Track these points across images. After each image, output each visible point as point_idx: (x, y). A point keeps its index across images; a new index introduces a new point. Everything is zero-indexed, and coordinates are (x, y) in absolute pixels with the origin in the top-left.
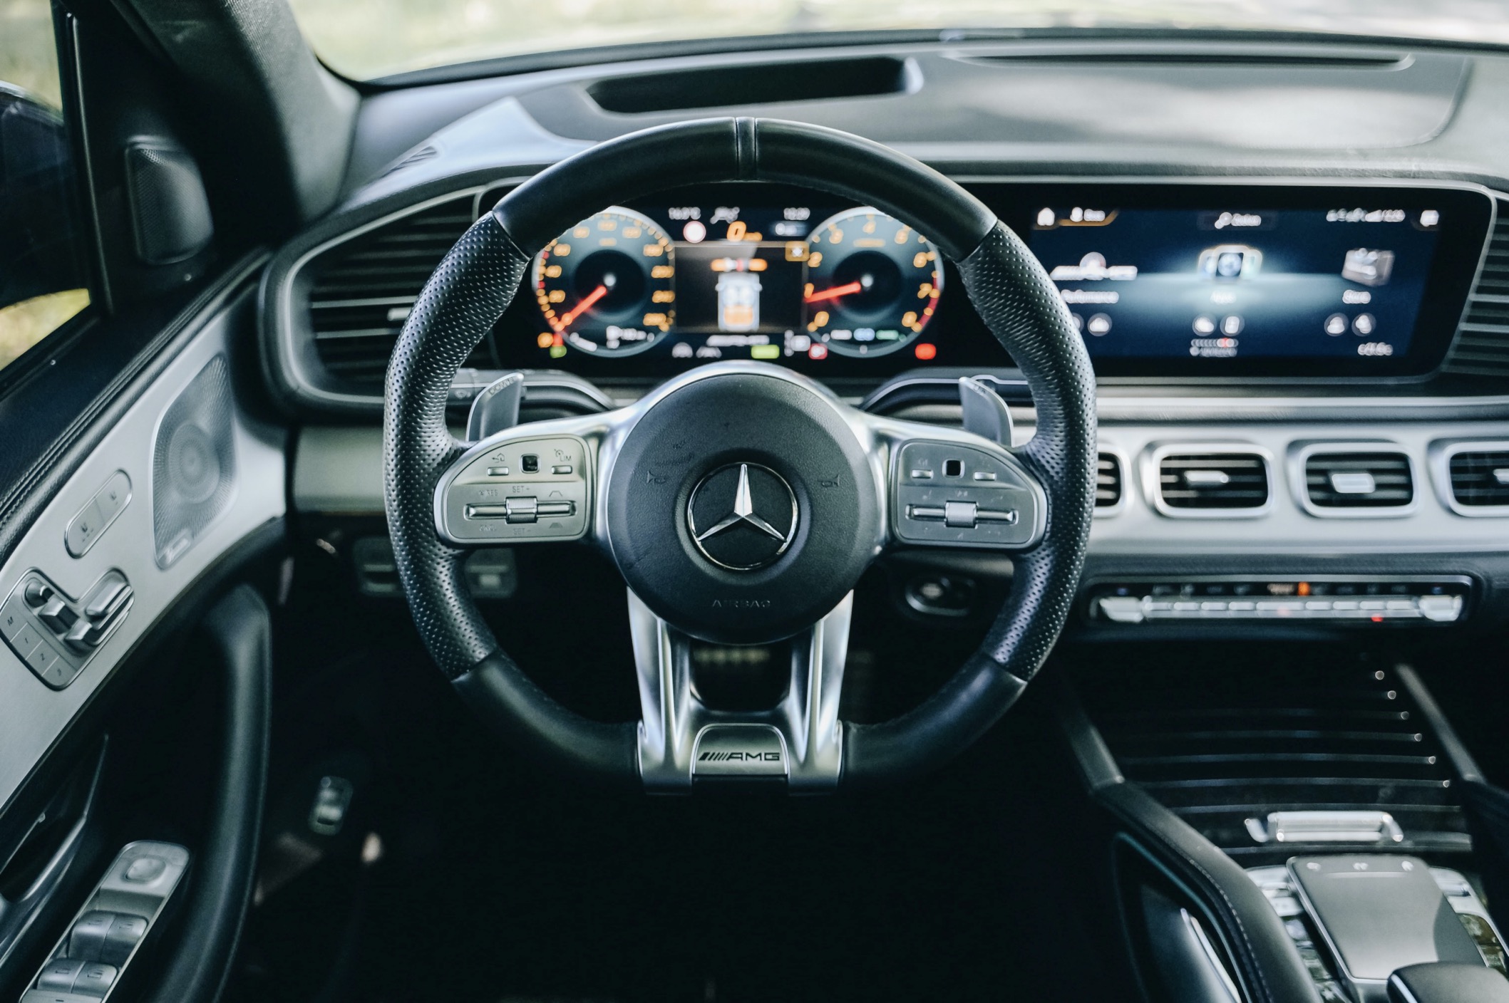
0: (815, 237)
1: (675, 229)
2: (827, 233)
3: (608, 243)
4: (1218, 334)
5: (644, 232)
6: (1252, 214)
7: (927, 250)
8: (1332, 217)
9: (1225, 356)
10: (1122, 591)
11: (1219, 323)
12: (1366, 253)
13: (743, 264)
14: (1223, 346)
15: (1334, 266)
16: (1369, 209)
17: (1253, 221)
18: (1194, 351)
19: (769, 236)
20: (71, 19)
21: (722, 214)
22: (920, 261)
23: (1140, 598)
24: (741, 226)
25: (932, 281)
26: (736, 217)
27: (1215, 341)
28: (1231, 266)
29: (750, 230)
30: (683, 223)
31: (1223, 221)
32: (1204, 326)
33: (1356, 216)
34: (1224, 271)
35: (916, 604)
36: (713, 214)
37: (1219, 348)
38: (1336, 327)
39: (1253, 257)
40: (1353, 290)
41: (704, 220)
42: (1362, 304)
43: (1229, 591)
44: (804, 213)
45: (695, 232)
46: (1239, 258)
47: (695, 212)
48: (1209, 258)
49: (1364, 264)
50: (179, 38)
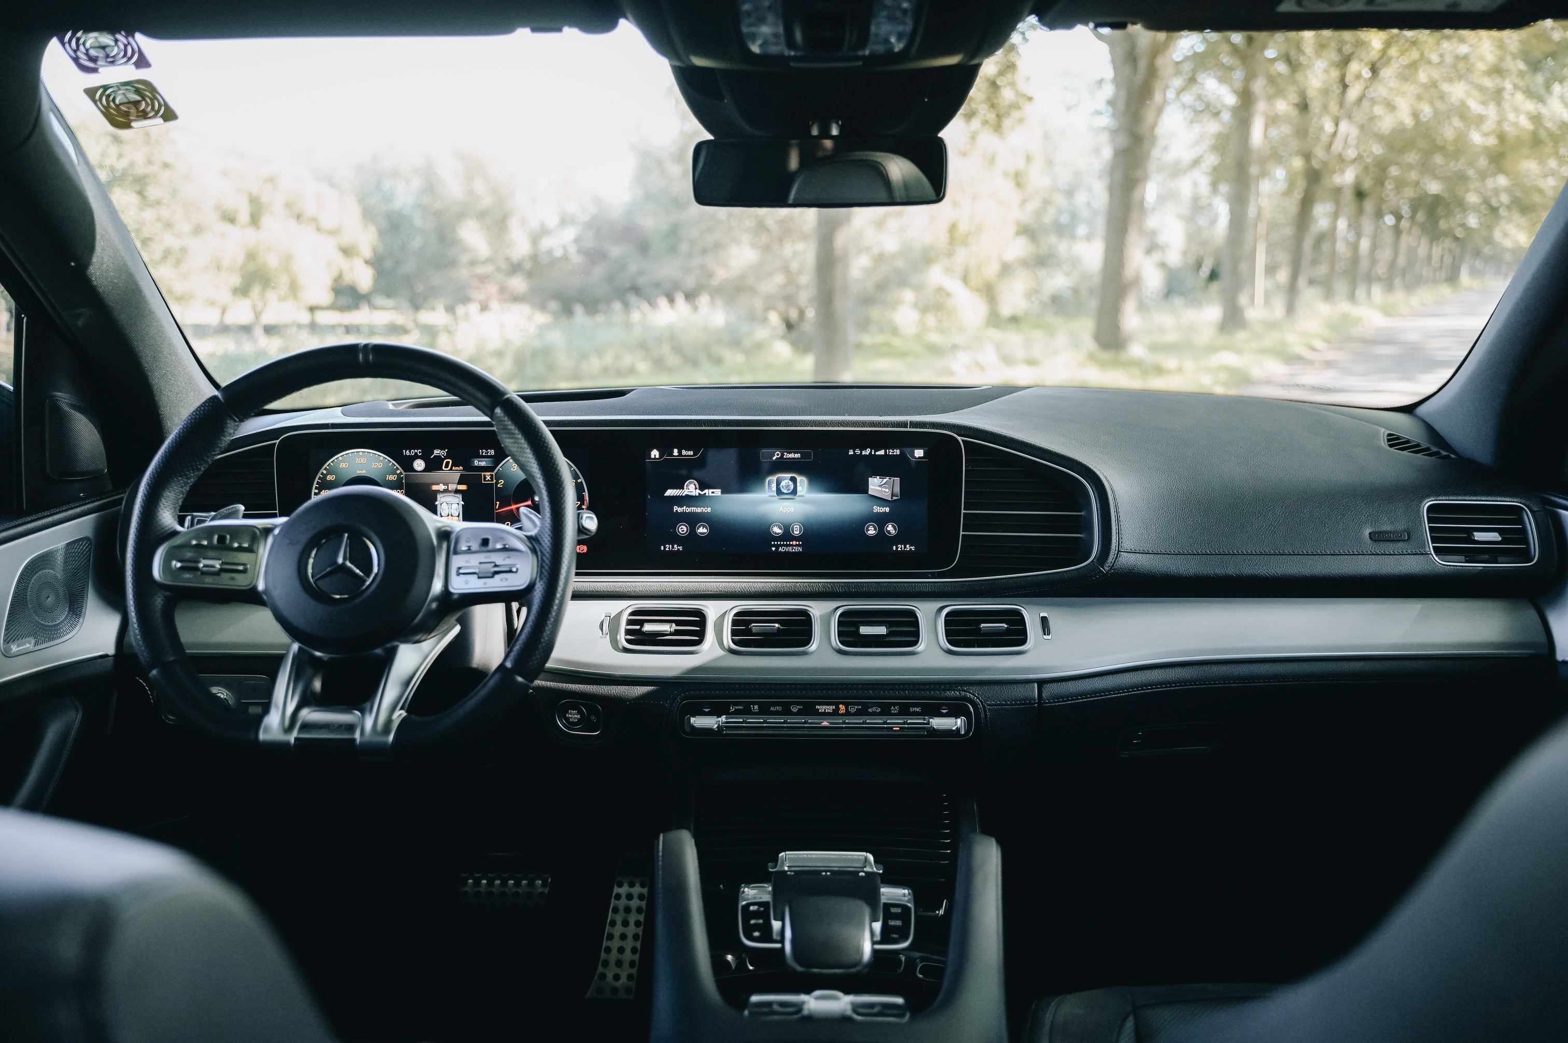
0: (499, 468)
1: (407, 464)
3: (361, 471)
4: (787, 537)
5: (386, 464)
6: (795, 450)
8: (851, 453)
10: (707, 710)
11: (788, 529)
12: (881, 478)
13: (452, 487)
14: (790, 544)
17: (796, 455)
18: (773, 549)
19: (468, 467)
20: (24, 317)
21: (437, 454)
23: (719, 715)
24: (450, 461)
26: (447, 455)
28: (788, 487)
29: (456, 463)
30: (411, 459)
31: (776, 455)
32: (778, 532)
33: (868, 452)
34: (784, 490)
35: (560, 724)
36: (431, 453)
37: (788, 546)
38: (872, 530)
39: (802, 481)
40: (877, 503)
41: (425, 456)
42: (887, 514)
43: (787, 710)
44: (492, 452)
45: (419, 465)
46: (792, 482)
47: (419, 452)
48: (771, 482)
49: (881, 485)
50: (80, 323)
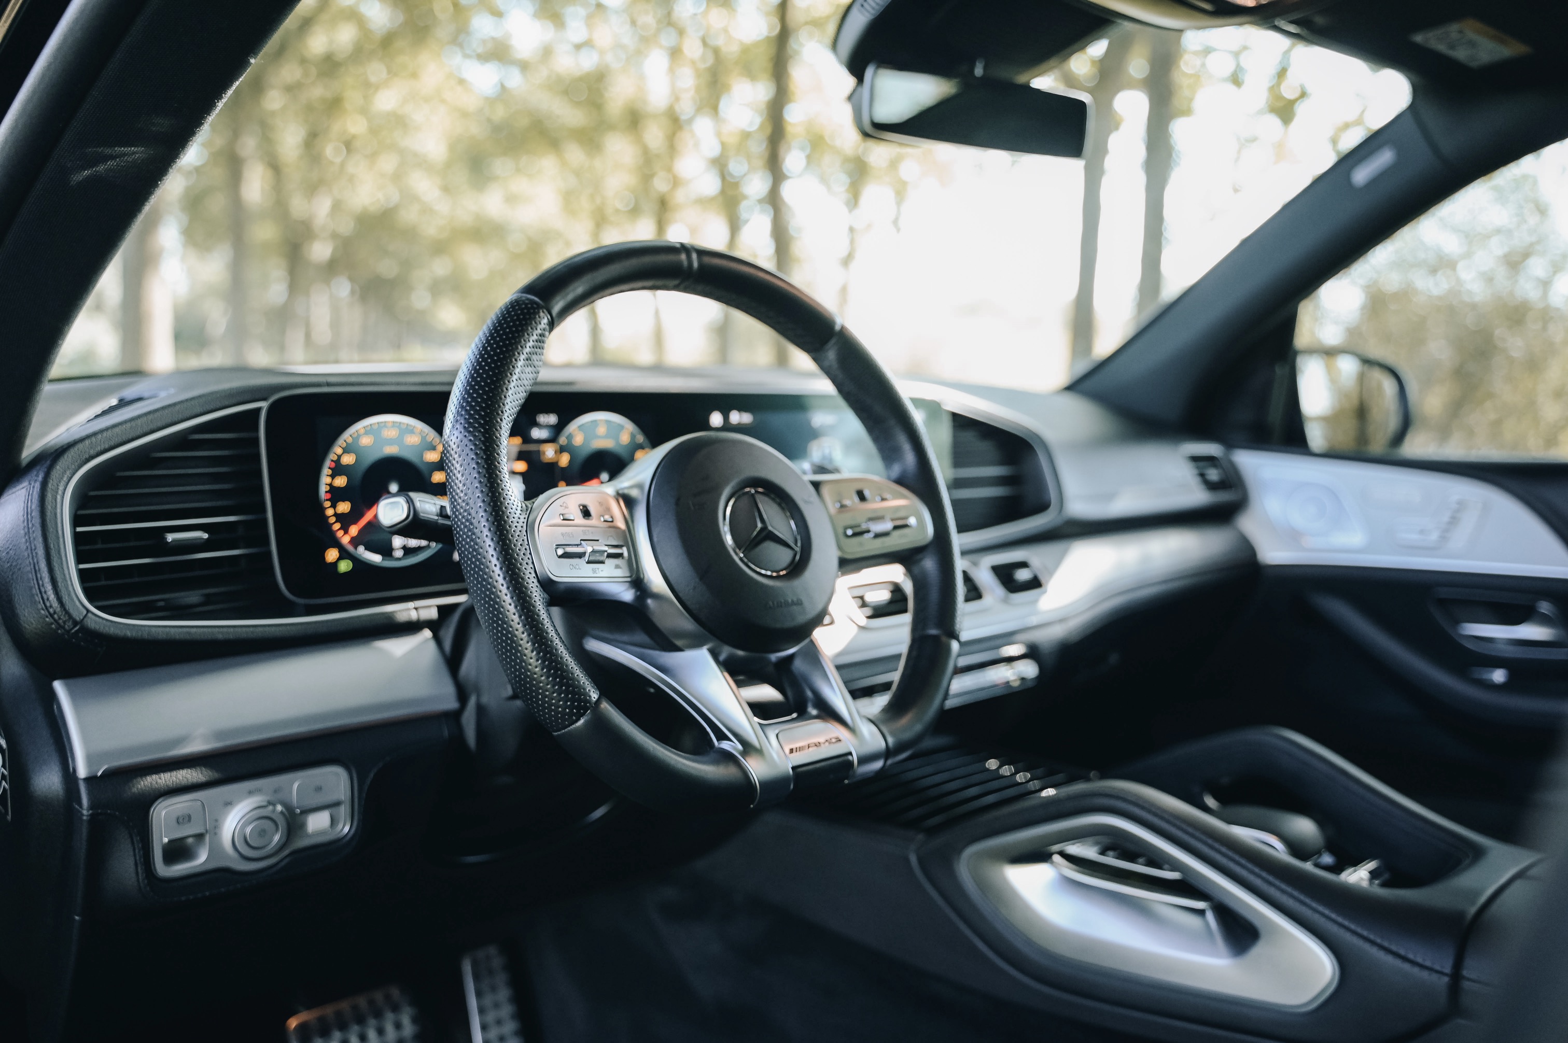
0: (563, 440)
2: (571, 435)
3: (391, 449)
5: (424, 438)
19: (527, 439)
44: (552, 419)
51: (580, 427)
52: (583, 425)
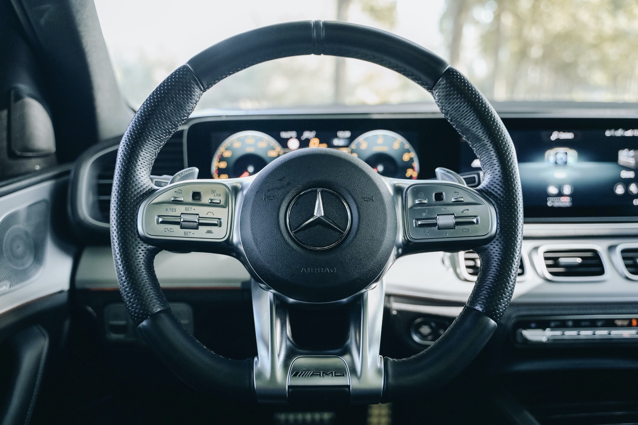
0: (353, 146)
1: (284, 143)
2: (359, 144)
3: (250, 150)
4: (560, 194)
5: (269, 144)
6: (569, 132)
7: (409, 151)
8: (608, 133)
9: (566, 206)
10: (533, 325)
11: (560, 188)
12: (628, 151)
14: (564, 201)
15: (614, 159)
16: (626, 129)
17: (569, 136)
18: (549, 204)
19: (330, 145)
21: (307, 135)
22: (406, 158)
23: (544, 329)
24: (317, 141)
25: (413, 168)
26: (315, 136)
27: (559, 198)
28: (562, 159)
29: (321, 142)
30: (287, 140)
31: (555, 136)
32: (553, 190)
33: (619, 133)
34: (559, 162)
35: (416, 338)
36: (302, 135)
37: (562, 202)
38: (620, 190)
39: (572, 155)
40: (625, 170)
41: (298, 137)
42: (631, 178)
43: (593, 324)
44: (348, 134)
45: (293, 144)
46: (566, 154)
47: (293, 134)
48: (551, 155)
49: (628, 156)
50: (42, 21)
51: (365, 139)
52: (368, 137)
